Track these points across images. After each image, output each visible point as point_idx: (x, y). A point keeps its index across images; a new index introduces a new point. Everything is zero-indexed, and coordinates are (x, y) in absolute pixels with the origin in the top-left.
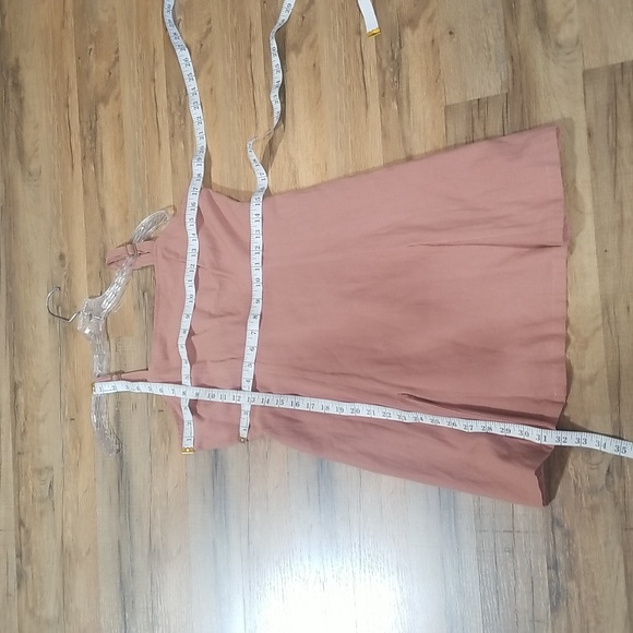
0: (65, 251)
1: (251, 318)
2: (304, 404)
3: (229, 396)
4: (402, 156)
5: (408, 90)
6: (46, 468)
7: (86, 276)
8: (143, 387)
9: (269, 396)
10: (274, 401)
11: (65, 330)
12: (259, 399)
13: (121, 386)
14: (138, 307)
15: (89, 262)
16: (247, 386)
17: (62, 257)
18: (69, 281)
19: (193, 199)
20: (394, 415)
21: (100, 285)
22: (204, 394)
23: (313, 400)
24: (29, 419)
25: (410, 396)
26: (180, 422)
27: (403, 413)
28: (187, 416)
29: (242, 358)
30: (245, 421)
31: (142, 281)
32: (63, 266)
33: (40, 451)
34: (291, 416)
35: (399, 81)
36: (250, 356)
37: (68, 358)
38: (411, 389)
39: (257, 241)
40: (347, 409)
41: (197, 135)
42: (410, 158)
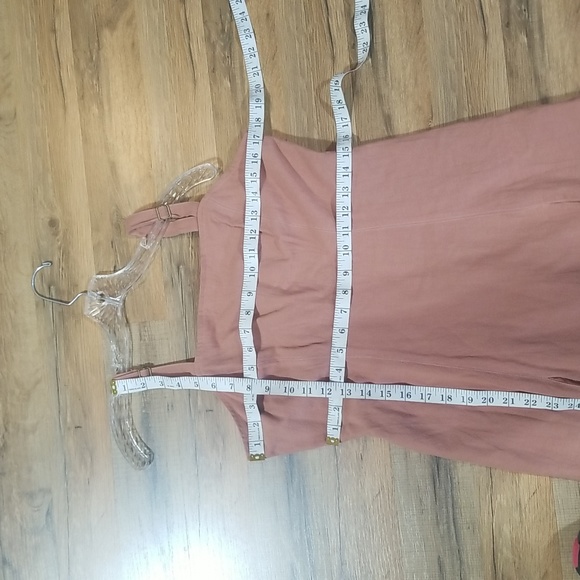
0: (58, 215)
1: (340, 294)
2: (417, 394)
3: (316, 389)
4: (535, 97)
5: (540, 20)
6: (41, 490)
7: (90, 247)
8: (187, 383)
9: (369, 387)
10: (377, 392)
11: (61, 314)
12: (356, 391)
13: (153, 383)
14: (171, 283)
15: (96, 229)
16: (337, 375)
17: (53, 223)
18: (66, 254)
19: (254, 148)
20: (542, 402)
21: (112, 258)
22: (277, 388)
23: (429, 390)
24: (11, 429)
25: (566, 380)
26: (242, 424)
27: (555, 400)
28: (253, 415)
29: (328, 342)
30: (334, 418)
31: (176, 251)
32: (56, 234)
33: (30, 470)
34: (402, 410)
35: (528, 9)
36: (340, 340)
37: (68, 350)
38: (566, 371)
39: (344, 201)
40: (478, 399)
41: (249, 70)
42: (545, 101)
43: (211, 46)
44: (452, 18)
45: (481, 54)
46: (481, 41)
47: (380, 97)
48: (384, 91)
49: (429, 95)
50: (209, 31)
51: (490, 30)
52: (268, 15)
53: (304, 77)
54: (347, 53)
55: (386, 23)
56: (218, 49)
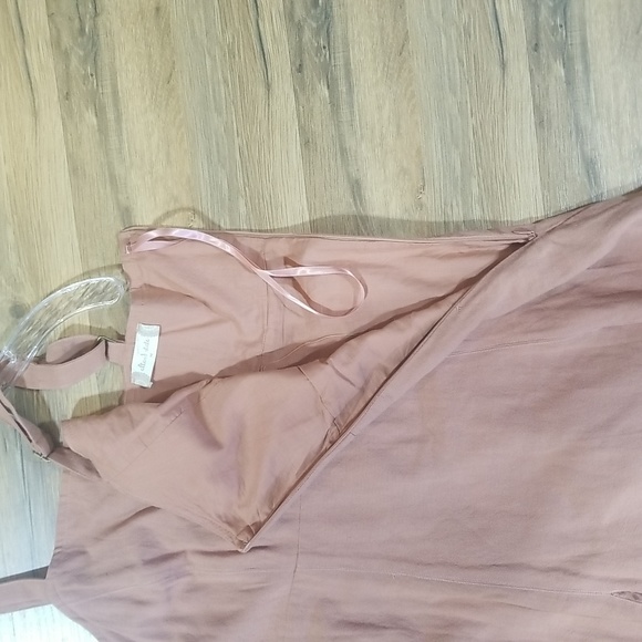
43: (63, 55)
44: (453, 32)
45: (495, 91)
46: (497, 70)
47: (343, 151)
48: (350, 143)
49: (419, 152)
50: (58, 31)
51: (509, 54)
52: (158, 9)
53: (220, 114)
54: (290, 79)
55: (350, 35)
56: (74, 62)
